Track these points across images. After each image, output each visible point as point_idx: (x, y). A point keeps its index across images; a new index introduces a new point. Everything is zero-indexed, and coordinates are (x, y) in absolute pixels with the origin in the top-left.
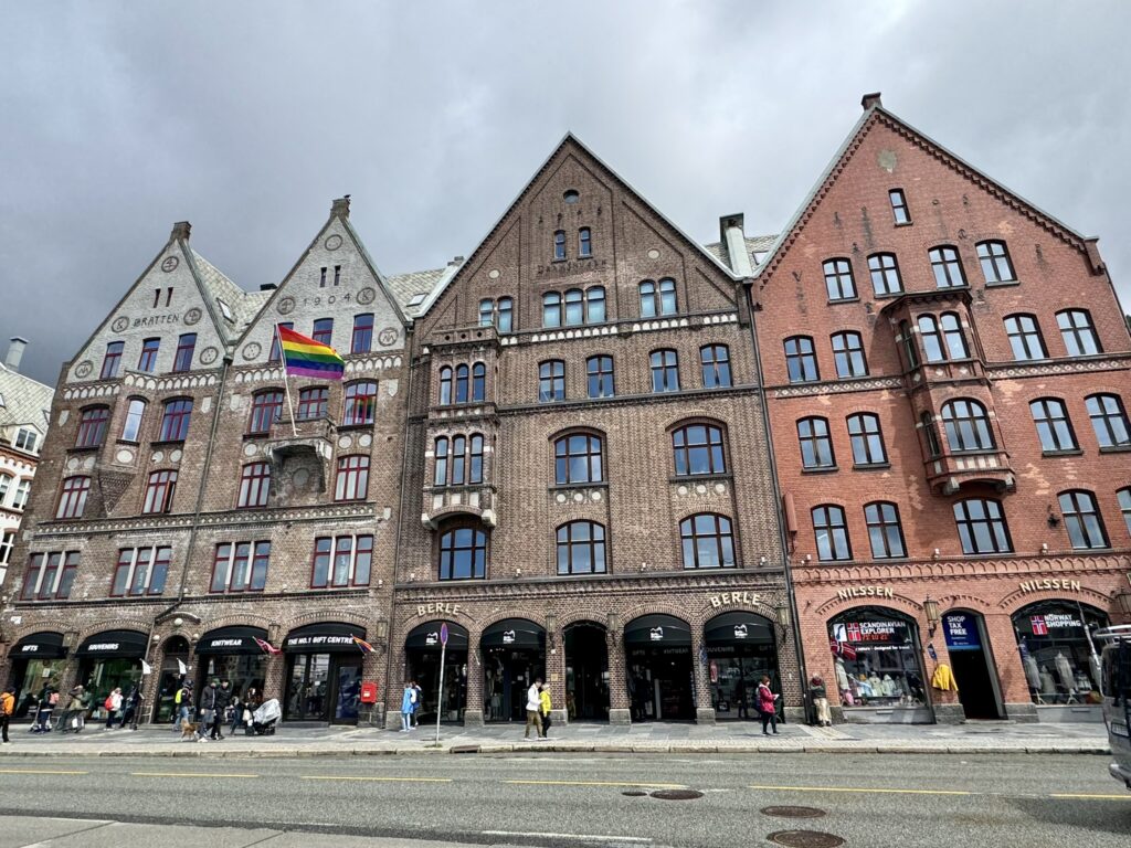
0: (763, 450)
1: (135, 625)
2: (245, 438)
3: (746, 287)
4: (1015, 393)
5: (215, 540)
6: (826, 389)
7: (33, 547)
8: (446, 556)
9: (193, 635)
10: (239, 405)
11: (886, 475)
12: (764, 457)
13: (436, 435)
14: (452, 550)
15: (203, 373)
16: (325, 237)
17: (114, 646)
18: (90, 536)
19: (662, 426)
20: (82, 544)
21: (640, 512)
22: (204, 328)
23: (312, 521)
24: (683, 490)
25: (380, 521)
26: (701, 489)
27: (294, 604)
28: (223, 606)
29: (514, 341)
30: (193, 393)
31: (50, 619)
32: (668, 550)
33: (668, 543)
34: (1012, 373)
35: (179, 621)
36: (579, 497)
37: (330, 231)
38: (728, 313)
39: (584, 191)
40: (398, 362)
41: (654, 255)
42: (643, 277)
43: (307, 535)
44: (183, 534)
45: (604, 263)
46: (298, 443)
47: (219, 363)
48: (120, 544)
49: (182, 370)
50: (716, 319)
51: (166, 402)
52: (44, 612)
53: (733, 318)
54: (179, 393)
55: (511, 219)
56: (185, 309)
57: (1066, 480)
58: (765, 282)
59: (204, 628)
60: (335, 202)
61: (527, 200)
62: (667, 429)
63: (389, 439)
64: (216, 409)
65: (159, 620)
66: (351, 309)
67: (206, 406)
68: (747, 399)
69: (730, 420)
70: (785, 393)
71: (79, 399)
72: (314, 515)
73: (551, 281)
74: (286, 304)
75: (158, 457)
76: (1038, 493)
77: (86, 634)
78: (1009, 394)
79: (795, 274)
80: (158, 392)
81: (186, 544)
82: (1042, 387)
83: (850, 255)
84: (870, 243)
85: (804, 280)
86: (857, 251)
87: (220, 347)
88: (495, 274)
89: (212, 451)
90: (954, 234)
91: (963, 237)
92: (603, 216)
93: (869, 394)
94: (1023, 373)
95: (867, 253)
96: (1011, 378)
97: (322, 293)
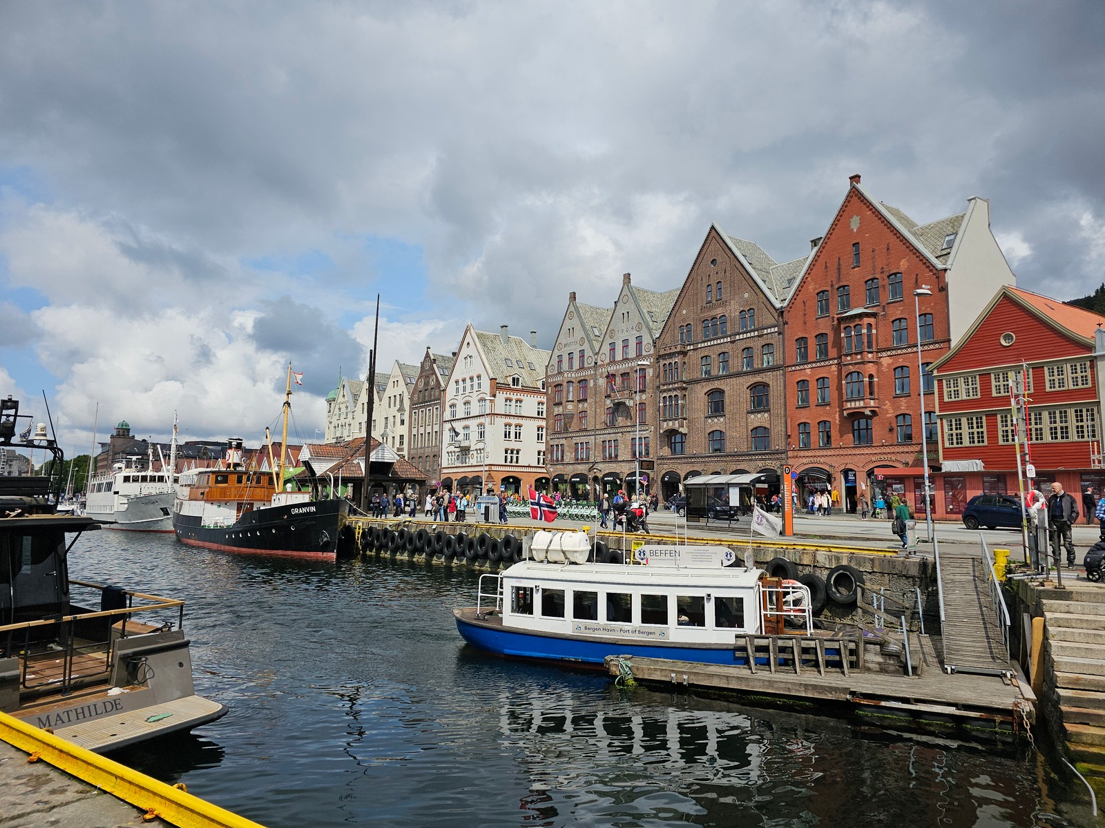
0: (782, 398)
1: (583, 472)
2: (606, 397)
3: (781, 312)
4: (888, 364)
5: (601, 440)
6: (810, 366)
7: (551, 443)
8: (673, 444)
9: (600, 475)
10: (602, 382)
11: (828, 408)
12: (782, 401)
13: (664, 396)
14: (675, 443)
15: (589, 368)
16: (622, 296)
17: (578, 479)
18: (566, 438)
19: (745, 387)
20: (563, 441)
21: (736, 427)
22: (586, 346)
23: (629, 432)
24: (752, 416)
25: (651, 431)
26: (759, 416)
27: (628, 464)
28: (607, 465)
29: (692, 347)
30: (587, 378)
31: (560, 469)
32: (745, 443)
33: (745, 440)
34: (889, 353)
35: (595, 470)
36: (716, 420)
37: (623, 293)
38: (774, 327)
39: (719, 260)
40: (652, 360)
41: (746, 295)
42: (742, 309)
43: (629, 437)
44: (593, 437)
45: (726, 302)
46: (620, 401)
47: (593, 364)
48: (575, 442)
49: (582, 368)
50: (769, 331)
51: (579, 382)
52: (558, 467)
53: (776, 329)
54: (583, 378)
55: (690, 280)
56: (579, 338)
57: (901, 409)
58: (791, 308)
59: (603, 473)
60: (624, 275)
61: (696, 268)
62: (747, 388)
63: (652, 396)
64: (595, 385)
65: (590, 470)
66: (634, 334)
67: (591, 383)
68: (778, 372)
69: (771, 383)
70: (793, 368)
71: (553, 382)
72: (630, 430)
73: (706, 314)
74: (612, 333)
75: (580, 406)
76: (888, 415)
77: (571, 475)
78: (885, 365)
79: (804, 302)
80: (576, 378)
81: (594, 441)
82: (900, 360)
83: (829, 288)
84: (839, 280)
85: (807, 305)
86: (832, 285)
87: (593, 356)
88: (684, 312)
89: (596, 403)
90: (878, 270)
91: (882, 272)
92: (727, 274)
93: (827, 368)
94: (894, 352)
95: (837, 286)
96: (888, 356)
97: (623, 326)
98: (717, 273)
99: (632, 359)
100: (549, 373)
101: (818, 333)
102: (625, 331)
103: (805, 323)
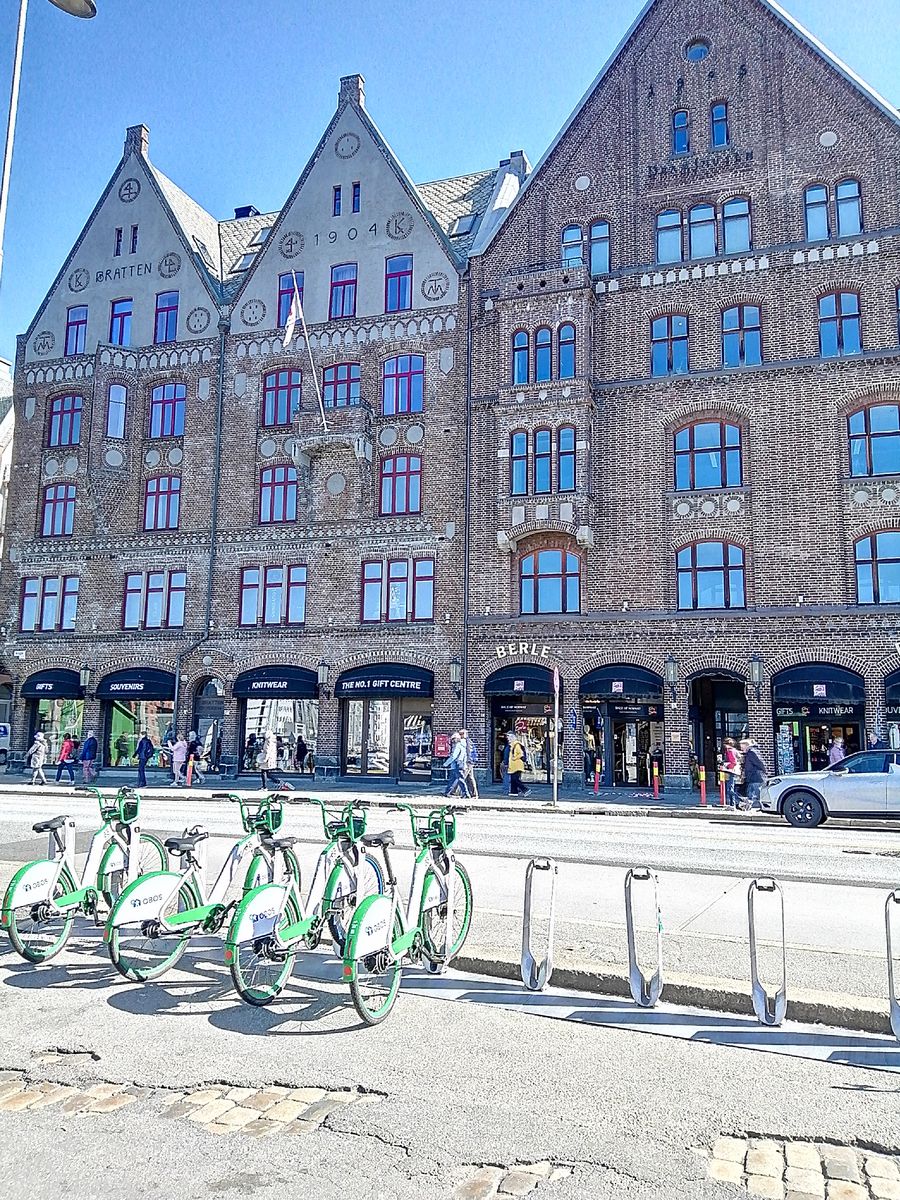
1: (157, 663)
2: (259, 434)
5: (237, 563)
7: (23, 570)
8: (528, 584)
9: (227, 675)
10: (245, 389)
14: (536, 577)
15: (196, 343)
16: (334, 137)
18: (88, 556)
19: (832, 407)
20: (79, 567)
22: (186, 282)
23: (355, 540)
24: (860, 495)
25: (441, 539)
26: (889, 496)
27: (343, 642)
28: (258, 643)
29: (613, 286)
30: (186, 372)
31: (55, 654)
32: (836, 580)
33: (836, 569)
35: (208, 659)
36: (707, 507)
37: (341, 129)
39: (720, 39)
40: (451, 324)
41: (828, 139)
42: (811, 177)
43: (351, 557)
44: (199, 556)
45: (749, 157)
46: (330, 440)
47: (213, 332)
48: (124, 567)
49: (165, 340)
51: (152, 386)
52: (50, 645)
54: (167, 373)
55: (606, 92)
56: (158, 256)
59: (238, 668)
60: (343, 81)
61: (629, 60)
62: (841, 411)
63: (447, 432)
64: (218, 396)
65: (184, 658)
66: (380, 247)
67: (204, 390)
71: (45, 384)
72: (359, 533)
73: (667, 191)
74: (291, 243)
75: (153, 458)
77: (101, 673)
80: (141, 372)
81: (203, 566)
87: (211, 308)
88: (583, 183)
89: (218, 451)
92: (751, 78)
97: (337, 225)
98: (712, 75)
99: (373, 321)
100: (31, 356)
102: (343, 239)
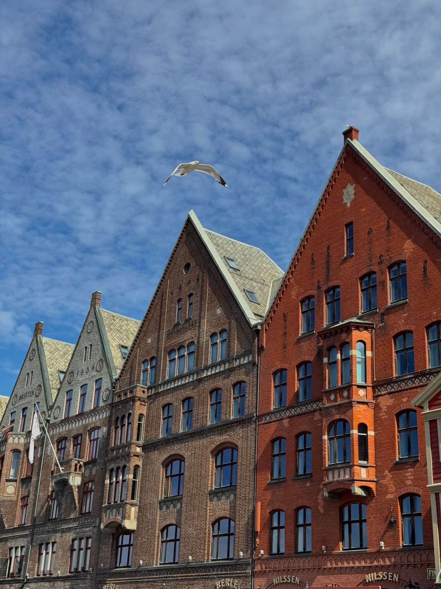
2: (52, 473)
3: (257, 331)
4: (388, 407)
5: (39, 542)
6: (288, 414)
8: (120, 550)
10: (51, 450)
11: (308, 484)
13: (111, 467)
14: (122, 546)
16: (87, 323)
19: (209, 452)
21: (193, 518)
22: (42, 398)
23: (70, 528)
24: (215, 500)
25: (95, 527)
26: (223, 499)
27: (62, 584)
28: (38, 584)
29: (153, 391)
30: (36, 444)
32: (202, 547)
33: (202, 541)
34: (389, 389)
36: (171, 507)
37: (89, 319)
38: (248, 355)
39: (193, 263)
40: (109, 413)
41: (219, 311)
42: (213, 331)
43: (69, 537)
44: (29, 538)
45: (197, 322)
46: (63, 477)
47: (45, 423)
48: (10, 545)
50: (242, 361)
53: (251, 358)
55: (159, 294)
56: (36, 386)
57: (406, 485)
58: (268, 324)
60: (92, 296)
61: (167, 277)
62: (213, 453)
63: (102, 469)
64: (44, 454)
66: (94, 376)
67: (39, 453)
68: (249, 425)
69: (239, 444)
70: (268, 419)
72: (72, 525)
73: (173, 342)
74: (71, 377)
75: (24, 488)
76: (389, 496)
78: (384, 408)
79: (284, 315)
80: (25, 445)
82: (405, 400)
83: (314, 292)
84: (328, 279)
85: (288, 318)
86: (319, 288)
87: (46, 411)
88: (149, 340)
89: (41, 483)
90: (376, 260)
91: (381, 263)
92: (199, 282)
93: (309, 416)
94: (396, 387)
95: (324, 288)
96: (389, 393)
97: (83, 365)
98: (189, 282)
99: (88, 414)
101: (300, 360)
102: (84, 373)
103: (285, 347)
